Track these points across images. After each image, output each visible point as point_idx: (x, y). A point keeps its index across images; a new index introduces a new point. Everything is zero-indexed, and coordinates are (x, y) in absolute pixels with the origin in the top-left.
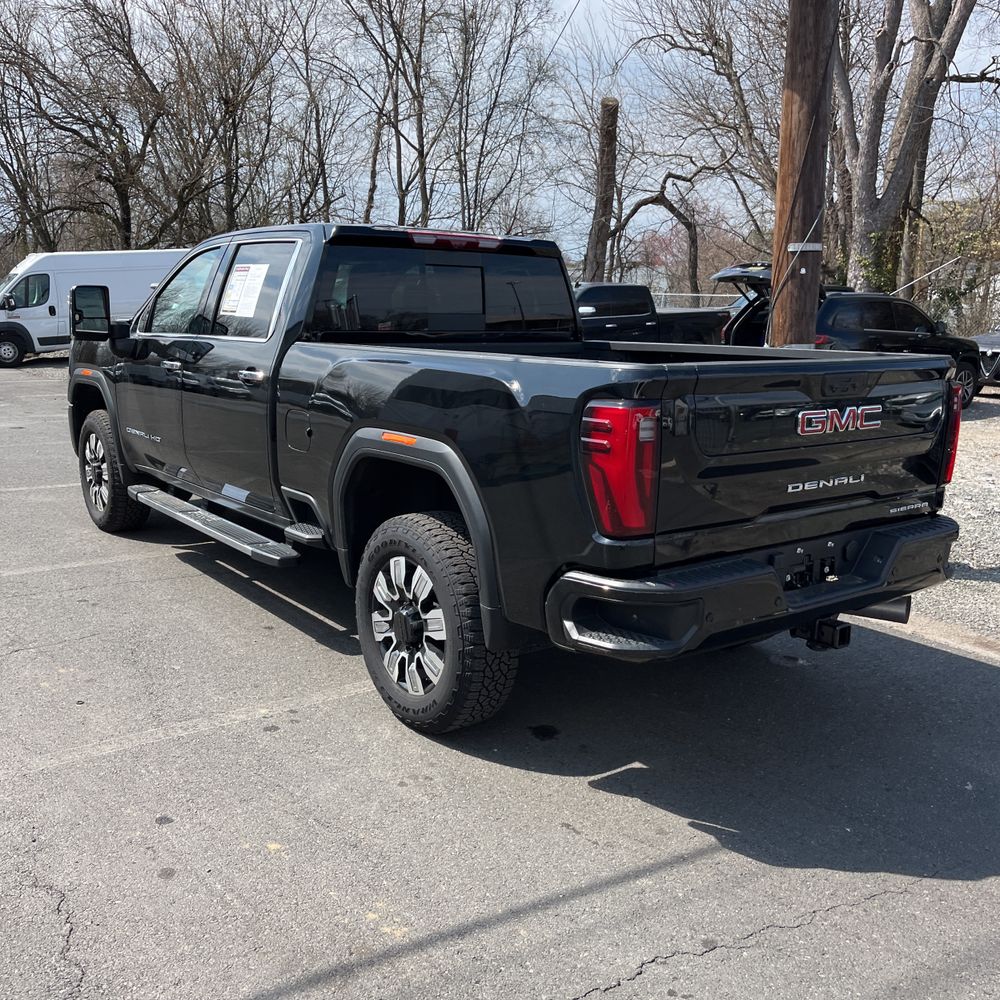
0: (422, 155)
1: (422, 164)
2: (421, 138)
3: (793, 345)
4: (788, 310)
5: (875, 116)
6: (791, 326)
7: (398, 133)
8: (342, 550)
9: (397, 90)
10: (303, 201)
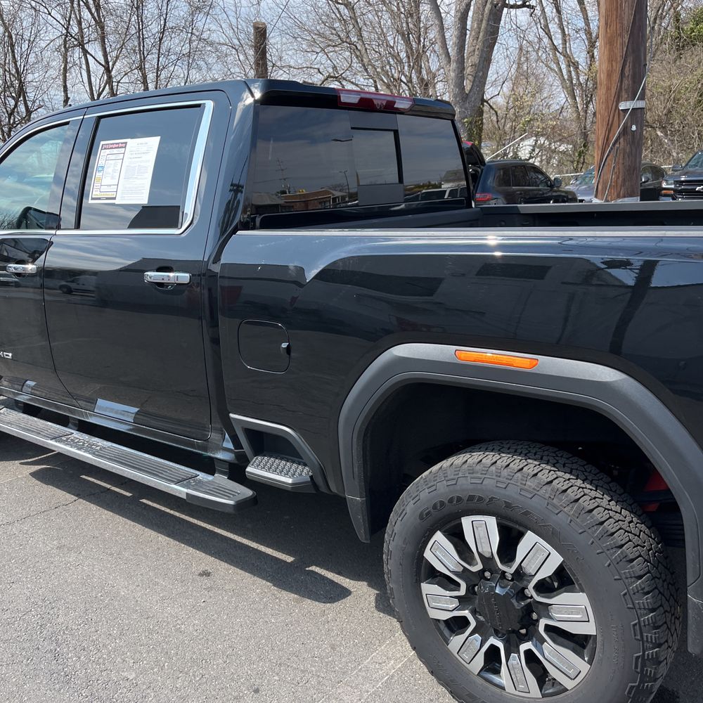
0: (108, 70)
1: (110, 77)
2: (105, 55)
3: (626, 199)
4: (621, 166)
5: (461, 32)
6: (624, 180)
7: (85, 52)
8: (355, 499)
9: (80, 18)
10: (9, 112)
